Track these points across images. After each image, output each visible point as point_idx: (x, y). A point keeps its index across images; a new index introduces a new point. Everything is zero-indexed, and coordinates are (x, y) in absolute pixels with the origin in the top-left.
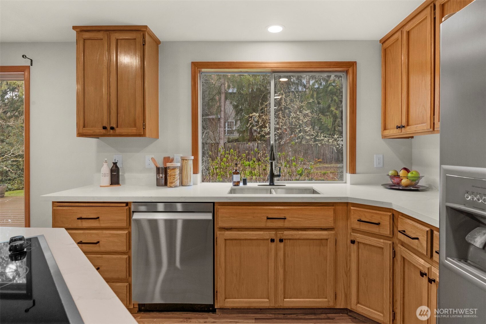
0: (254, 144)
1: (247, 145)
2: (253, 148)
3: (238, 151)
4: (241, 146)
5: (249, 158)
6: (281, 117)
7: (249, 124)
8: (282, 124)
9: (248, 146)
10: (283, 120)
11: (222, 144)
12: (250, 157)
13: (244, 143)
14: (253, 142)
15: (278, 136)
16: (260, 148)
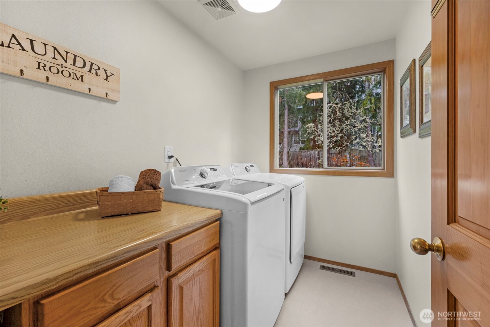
0: (315, 152)
1: (309, 152)
2: (314, 155)
3: (301, 158)
4: (303, 154)
5: (310, 164)
6: (337, 125)
7: (307, 134)
8: (337, 132)
9: (309, 154)
10: (339, 128)
11: (286, 152)
12: (312, 163)
13: (306, 151)
14: (314, 150)
15: (333, 144)
16: (321, 155)
